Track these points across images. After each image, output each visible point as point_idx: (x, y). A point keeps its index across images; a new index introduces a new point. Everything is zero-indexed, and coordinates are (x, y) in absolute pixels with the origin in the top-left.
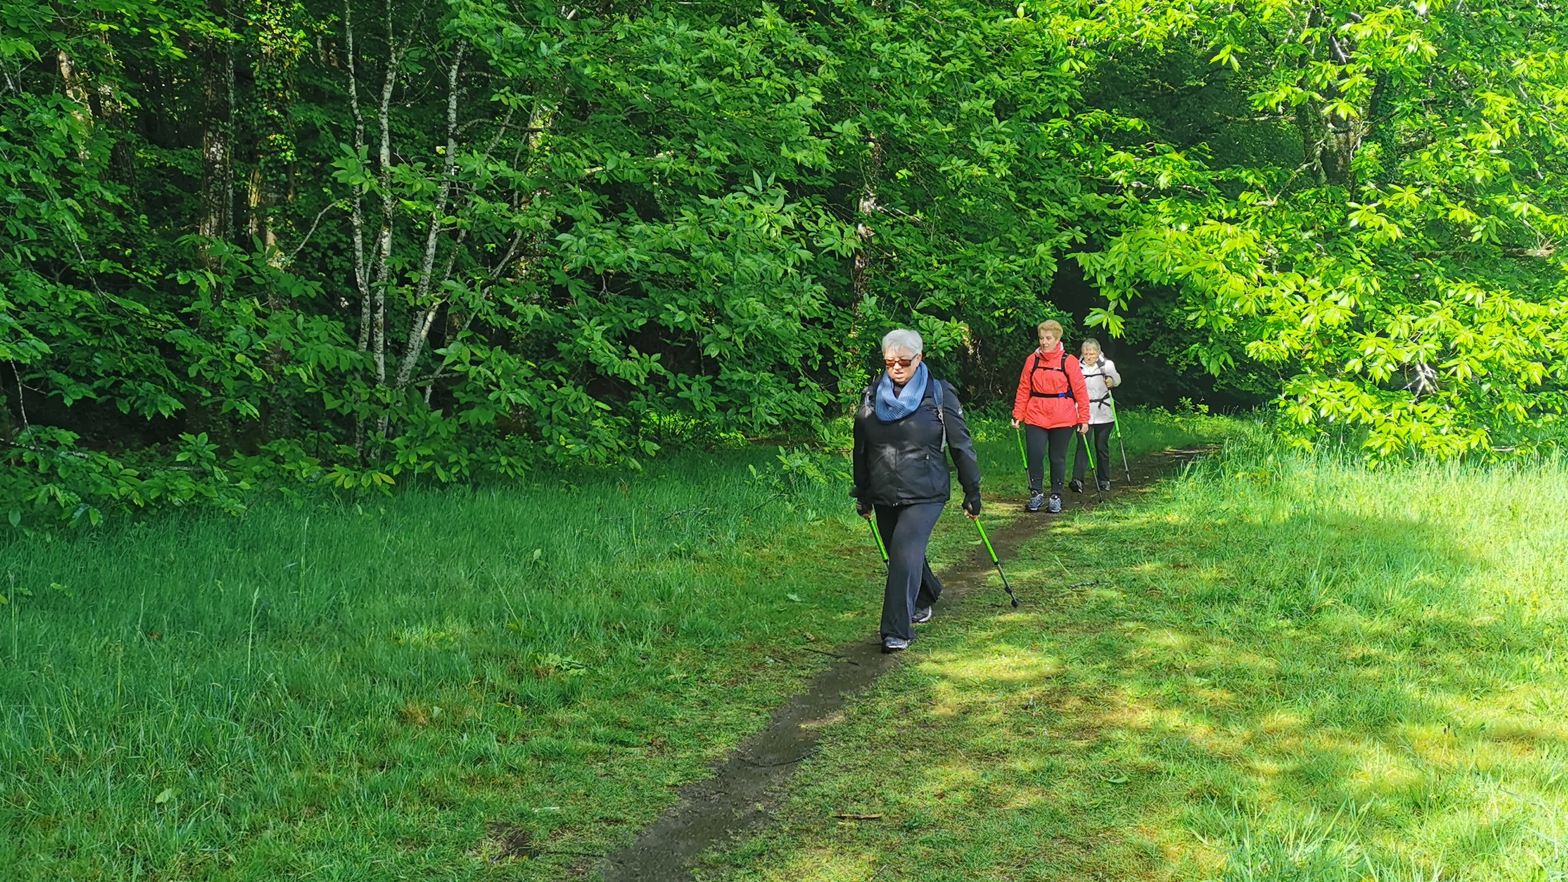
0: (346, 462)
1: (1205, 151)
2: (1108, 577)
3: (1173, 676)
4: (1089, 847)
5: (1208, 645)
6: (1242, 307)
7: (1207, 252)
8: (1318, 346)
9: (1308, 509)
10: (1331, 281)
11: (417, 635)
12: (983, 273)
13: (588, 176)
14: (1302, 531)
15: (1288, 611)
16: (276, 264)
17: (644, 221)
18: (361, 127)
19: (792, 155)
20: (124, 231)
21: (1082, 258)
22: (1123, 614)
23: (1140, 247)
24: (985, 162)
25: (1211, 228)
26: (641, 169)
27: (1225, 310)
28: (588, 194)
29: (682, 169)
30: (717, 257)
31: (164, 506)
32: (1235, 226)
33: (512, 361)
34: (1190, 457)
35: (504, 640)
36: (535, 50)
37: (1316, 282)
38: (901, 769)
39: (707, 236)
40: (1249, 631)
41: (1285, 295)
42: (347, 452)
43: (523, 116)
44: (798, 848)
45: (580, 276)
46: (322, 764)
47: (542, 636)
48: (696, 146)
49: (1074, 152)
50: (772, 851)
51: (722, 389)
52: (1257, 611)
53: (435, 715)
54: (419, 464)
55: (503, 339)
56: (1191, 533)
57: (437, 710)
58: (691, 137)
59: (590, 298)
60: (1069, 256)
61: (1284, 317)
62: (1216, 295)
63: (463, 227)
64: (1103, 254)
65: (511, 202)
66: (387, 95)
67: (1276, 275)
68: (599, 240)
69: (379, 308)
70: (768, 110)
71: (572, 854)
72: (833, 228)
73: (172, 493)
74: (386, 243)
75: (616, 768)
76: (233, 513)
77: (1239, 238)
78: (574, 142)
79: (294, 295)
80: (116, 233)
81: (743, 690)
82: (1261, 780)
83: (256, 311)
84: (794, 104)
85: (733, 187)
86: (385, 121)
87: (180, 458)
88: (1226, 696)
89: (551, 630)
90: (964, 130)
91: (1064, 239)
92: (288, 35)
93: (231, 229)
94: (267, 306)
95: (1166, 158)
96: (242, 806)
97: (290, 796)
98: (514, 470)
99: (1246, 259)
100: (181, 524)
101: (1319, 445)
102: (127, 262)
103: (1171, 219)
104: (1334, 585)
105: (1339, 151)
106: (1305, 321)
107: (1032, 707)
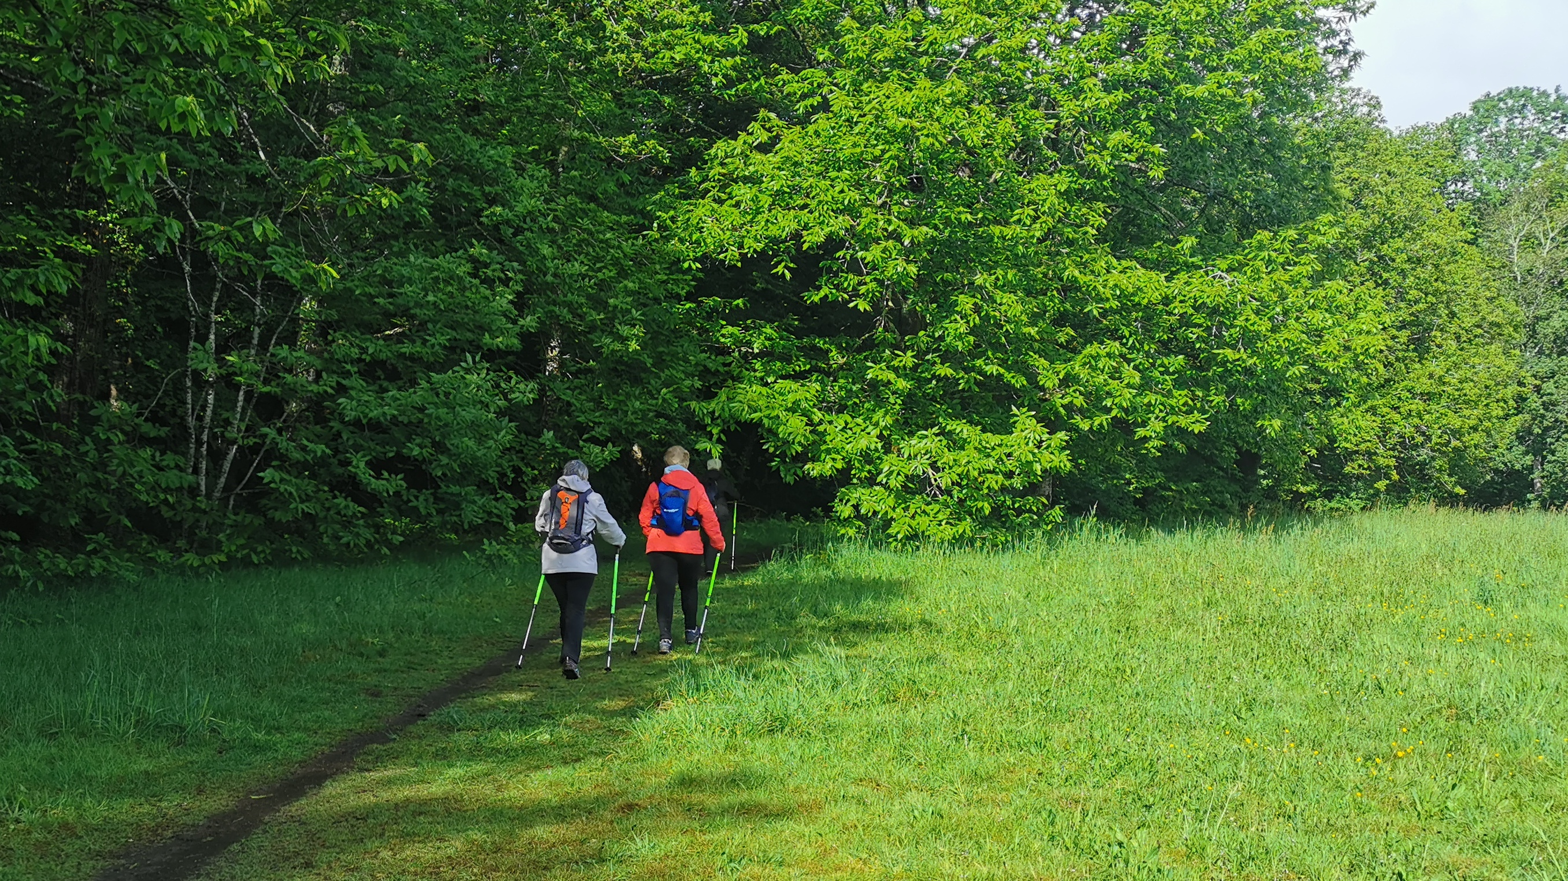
18: (193, 319)
19: (492, 340)
24: (623, 340)
37: (859, 420)
39: (436, 397)
51: (442, 500)
64: (708, 402)
69: (204, 444)
72: (521, 385)
74: (211, 398)
85: (452, 365)
86: (213, 316)
90: (611, 318)
95: (761, 330)
98: (302, 555)
100: (99, 588)
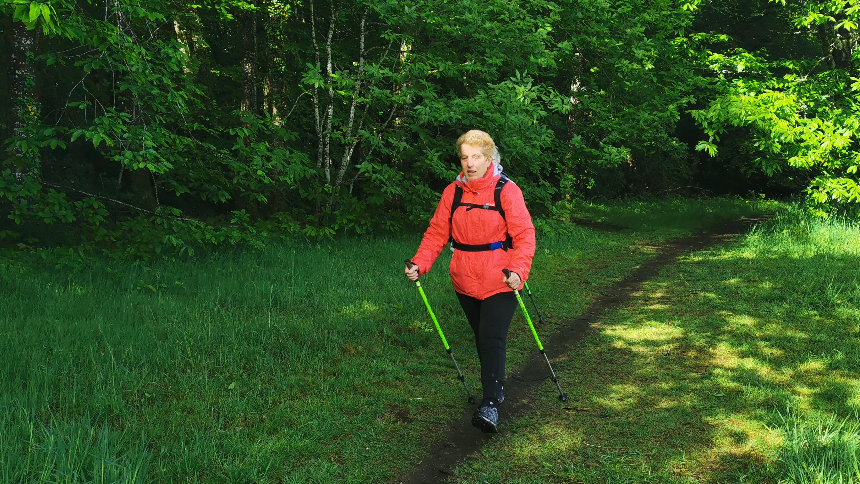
0: (311, 223)
1: (764, 52)
2: (710, 286)
3: (749, 340)
4: (703, 430)
5: (768, 324)
6: (786, 138)
7: (766, 108)
8: (830, 159)
9: (825, 251)
10: (839, 122)
11: (349, 310)
12: (638, 121)
13: (431, 75)
14: (822, 262)
15: (815, 306)
16: (277, 124)
17: (459, 98)
18: (317, 53)
19: (536, 60)
20: (205, 109)
21: (694, 113)
22: (719, 306)
23: (727, 106)
24: (640, 61)
25: (768, 95)
26: (457, 70)
27: (776, 140)
28: (430, 84)
29: (478, 69)
30: (497, 115)
31: (226, 245)
32: (782, 93)
33: (392, 172)
34: (755, 222)
35: (392, 313)
36: (403, 11)
37: (830, 123)
38: (599, 385)
39: (491, 105)
40: (792, 316)
41: (811, 131)
42: (312, 218)
43: (397, 46)
44: (545, 424)
45: (426, 127)
46: (306, 372)
47: (411, 311)
48: (485, 58)
49: (690, 55)
50: (532, 425)
52: (796, 306)
53: (359, 350)
54: (347, 224)
55: (387, 160)
56: (757, 263)
57: (360, 347)
58: (483, 53)
59: (431, 138)
60: (687, 112)
61: (811, 143)
62: (771, 131)
63: (367, 103)
64: (706, 111)
65: (391, 89)
66: (330, 36)
67: (806, 120)
68: (437, 108)
69: (327, 145)
70: (523, 37)
71: (429, 422)
72: (558, 99)
73: (231, 238)
74: (330, 111)
75: (450, 380)
76: (259, 248)
77: (785, 100)
78: (423, 57)
79: (285, 140)
80: (202, 109)
81: (514, 342)
82: (802, 398)
83: (267, 148)
84: (537, 33)
85: (505, 79)
86: (329, 49)
87: (233, 221)
88: (780, 352)
89: (415, 309)
90: (628, 43)
91: (684, 101)
92: (282, 7)
93: (255, 108)
94: (273, 145)
95: (742, 56)
96: (269, 391)
97: (291, 387)
98: (394, 228)
99: (789, 111)
100: (235, 254)
101: (831, 215)
102: (207, 125)
103: (745, 90)
104: (841, 292)
105: (843, 49)
106: (823, 145)
107: (670, 354)
